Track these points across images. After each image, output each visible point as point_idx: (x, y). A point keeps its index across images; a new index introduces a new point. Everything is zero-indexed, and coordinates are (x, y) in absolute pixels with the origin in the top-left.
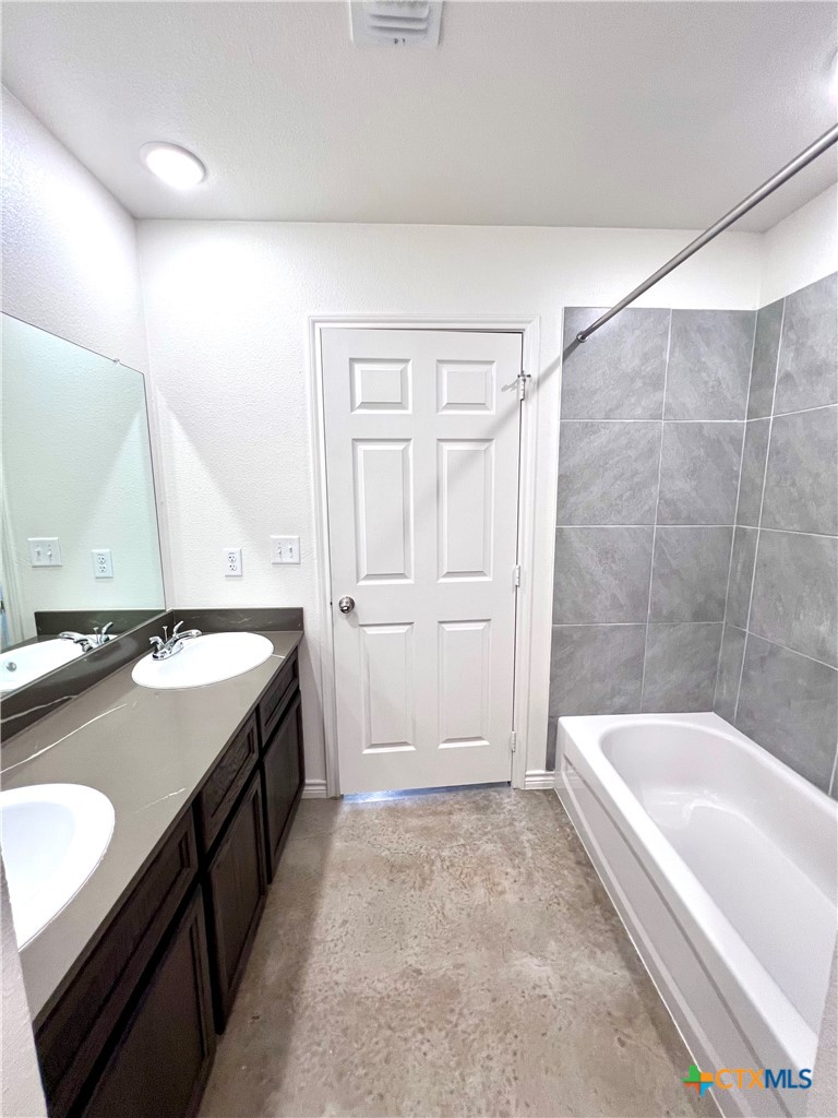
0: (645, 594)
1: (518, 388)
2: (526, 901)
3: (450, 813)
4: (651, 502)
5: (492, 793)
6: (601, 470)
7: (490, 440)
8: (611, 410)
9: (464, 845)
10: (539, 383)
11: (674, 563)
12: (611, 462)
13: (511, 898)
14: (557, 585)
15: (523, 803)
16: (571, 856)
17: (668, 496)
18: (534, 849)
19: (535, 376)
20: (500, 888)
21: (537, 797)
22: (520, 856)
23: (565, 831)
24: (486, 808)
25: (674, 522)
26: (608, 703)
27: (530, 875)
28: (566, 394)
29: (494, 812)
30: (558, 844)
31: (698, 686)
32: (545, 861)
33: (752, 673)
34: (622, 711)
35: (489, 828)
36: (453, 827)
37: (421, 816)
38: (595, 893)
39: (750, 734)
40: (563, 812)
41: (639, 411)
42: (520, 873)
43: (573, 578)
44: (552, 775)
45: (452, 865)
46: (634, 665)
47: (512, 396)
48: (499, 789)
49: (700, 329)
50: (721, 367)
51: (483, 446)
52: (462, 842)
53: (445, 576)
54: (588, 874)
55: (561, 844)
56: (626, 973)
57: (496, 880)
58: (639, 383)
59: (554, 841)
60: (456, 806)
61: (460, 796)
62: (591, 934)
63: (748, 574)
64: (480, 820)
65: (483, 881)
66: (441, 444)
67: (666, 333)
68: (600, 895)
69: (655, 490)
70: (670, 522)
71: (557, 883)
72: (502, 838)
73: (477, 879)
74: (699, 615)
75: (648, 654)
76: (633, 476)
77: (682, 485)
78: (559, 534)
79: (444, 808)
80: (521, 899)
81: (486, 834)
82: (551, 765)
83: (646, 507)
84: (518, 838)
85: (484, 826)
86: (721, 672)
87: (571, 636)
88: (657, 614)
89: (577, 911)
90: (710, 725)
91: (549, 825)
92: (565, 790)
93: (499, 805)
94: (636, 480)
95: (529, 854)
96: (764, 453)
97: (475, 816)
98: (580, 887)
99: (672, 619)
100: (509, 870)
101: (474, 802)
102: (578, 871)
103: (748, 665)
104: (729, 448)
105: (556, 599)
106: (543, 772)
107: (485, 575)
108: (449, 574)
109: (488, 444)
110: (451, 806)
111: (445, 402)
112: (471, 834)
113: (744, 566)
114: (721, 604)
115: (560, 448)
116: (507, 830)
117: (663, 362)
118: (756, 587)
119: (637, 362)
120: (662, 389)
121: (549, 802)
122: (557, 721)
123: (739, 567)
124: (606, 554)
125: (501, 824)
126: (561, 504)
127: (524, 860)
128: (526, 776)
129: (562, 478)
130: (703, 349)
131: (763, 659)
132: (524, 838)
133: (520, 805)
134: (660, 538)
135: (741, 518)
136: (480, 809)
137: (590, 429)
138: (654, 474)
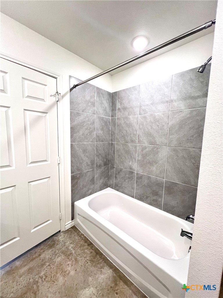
0: (94, 161)
1: (56, 96)
2: (77, 270)
3: (40, 255)
4: (94, 136)
5: (55, 238)
6: (82, 126)
7: (47, 113)
8: (83, 110)
9: (49, 265)
10: (63, 97)
11: (100, 152)
12: (84, 125)
13: (72, 273)
14: (72, 161)
15: (66, 235)
16: (86, 244)
17: (98, 135)
18: (74, 249)
19: (61, 94)
20: (67, 272)
21: (70, 231)
22: (71, 255)
23: (81, 237)
24: (54, 244)
25: (99, 141)
26: (87, 193)
27: (76, 259)
28: (72, 103)
29: (57, 244)
30: (81, 243)
31: (106, 182)
32: (79, 251)
33: (117, 176)
34: (91, 194)
35: (57, 252)
36: (43, 260)
37: (26, 265)
38: (95, 252)
39: (118, 190)
40: (79, 231)
41: (90, 111)
42: (73, 261)
43: (76, 159)
44: (74, 221)
45: (46, 277)
46: (93, 181)
47: (54, 99)
48: (57, 235)
49: (102, 94)
50: (106, 104)
51: (44, 115)
52: (48, 264)
53: (30, 164)
54: (92, 247)
55: (82, 242)
56: (111, 270)
57: (65, 270)
58: (90, 104)
59: (79, 242)
60: (42, 251)
61: (42, 246)
62: (98, 265)
63: (114, 153)
64: (52, 251)
65: (61, 274)
66: (26, 111)
67: (95, 92)
68: (97, 251)
69: (95, 133)
70: (98, 141)
71: (85, 256)
72: (63, 252)
73: (58, 275)
74: (105, 164)
75: (95, 177)
76: (90, 129)
77: (100, 132)
78: (72, 145)
79: (37, 255)
80: (76, 270)
81: (56, 255)
82: (73, 218)
83: (93, 138)
84: (68, 249)
85: (55, 252)
86: (110, 177)
87: (76, 176)
88: (97, 166)
89: (93, 261)
90: (109, 191)
91: (77, 238)
92: (79, 223)
93: (58, 241)
94: (91, 130)
95: (74, 252)
96: (116, 126)
97: (51, 250)
98: (91, 252)
99: (100, 166)
100: (69, 263)
101: (48, 245)
102: (89, 248)
103: (116, 174)
104: (108, 124)
105: (72, 166)
106: (71, 221)
107: (47, 161)
108: (32, 163)
109: (46, 114)
110: (39, 252)
111: (26, 95)
112: (51, 258)
113: (113, 152)
114: (109, 161)
115: (70, 119)
116: (63, 249)
117: (95, 99)
118: (116, 156)
119: (89, 98)
120: (95, 107)
121: (74, 230)
122: (74, 204)
123: (112, 152)
124: (85, 151)
125: (61, 247)
126: (72, 136)
127: (72, 255)
128: (66, 226)
129: (72, 128)
130: (103, 99)
131: (119, 172)
132: (70, 247)
133: (66, 237)
134: (96, 146)
135: (112, 140)
136: (51, 246)
137: (78, 114)
138: (94, 128)
